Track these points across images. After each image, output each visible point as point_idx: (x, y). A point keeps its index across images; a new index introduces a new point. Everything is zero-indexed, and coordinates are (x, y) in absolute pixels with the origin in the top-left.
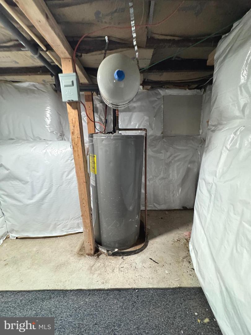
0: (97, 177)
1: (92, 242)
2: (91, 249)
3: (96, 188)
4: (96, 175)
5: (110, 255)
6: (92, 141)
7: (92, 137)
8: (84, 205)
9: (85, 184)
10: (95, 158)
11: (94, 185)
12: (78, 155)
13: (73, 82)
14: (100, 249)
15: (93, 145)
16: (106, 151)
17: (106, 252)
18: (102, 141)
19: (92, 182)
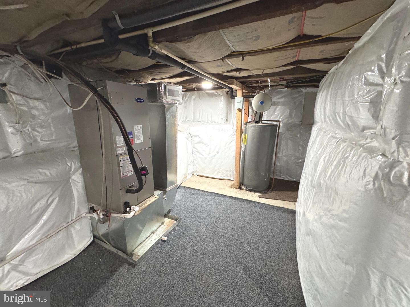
0: (246, 146)
1: (238, 181)
2: (237, 185)
3: (244, 153)
4: (245, 145)
5: (247, 191)
6: (246, 127)
7: (246, 125)
8: (237, 160)
9: (239, 149)
10: (246, 136)
11: (244, 150)
12: (238, 134)
13: (241, 101)
14: (242, 187)
15: (246, 129)
16: (253, 133)
17: (245, 189)
18: (251, 127)
19: (243, 149)
